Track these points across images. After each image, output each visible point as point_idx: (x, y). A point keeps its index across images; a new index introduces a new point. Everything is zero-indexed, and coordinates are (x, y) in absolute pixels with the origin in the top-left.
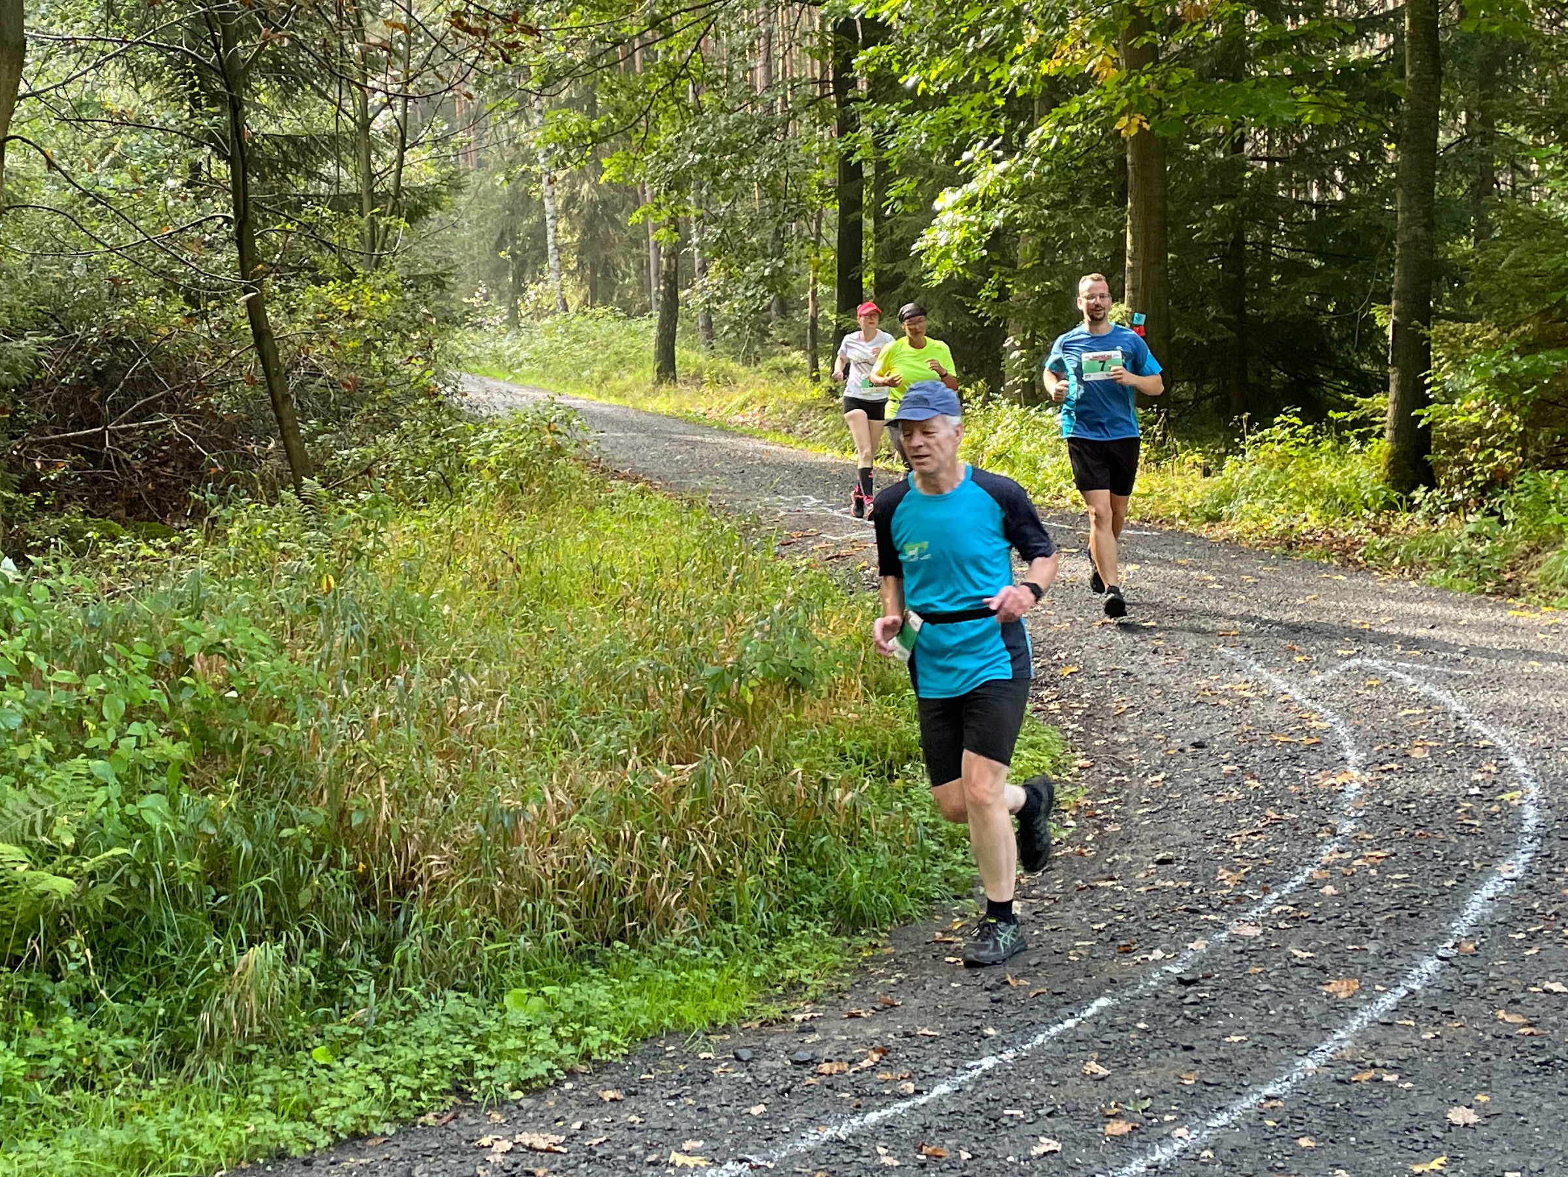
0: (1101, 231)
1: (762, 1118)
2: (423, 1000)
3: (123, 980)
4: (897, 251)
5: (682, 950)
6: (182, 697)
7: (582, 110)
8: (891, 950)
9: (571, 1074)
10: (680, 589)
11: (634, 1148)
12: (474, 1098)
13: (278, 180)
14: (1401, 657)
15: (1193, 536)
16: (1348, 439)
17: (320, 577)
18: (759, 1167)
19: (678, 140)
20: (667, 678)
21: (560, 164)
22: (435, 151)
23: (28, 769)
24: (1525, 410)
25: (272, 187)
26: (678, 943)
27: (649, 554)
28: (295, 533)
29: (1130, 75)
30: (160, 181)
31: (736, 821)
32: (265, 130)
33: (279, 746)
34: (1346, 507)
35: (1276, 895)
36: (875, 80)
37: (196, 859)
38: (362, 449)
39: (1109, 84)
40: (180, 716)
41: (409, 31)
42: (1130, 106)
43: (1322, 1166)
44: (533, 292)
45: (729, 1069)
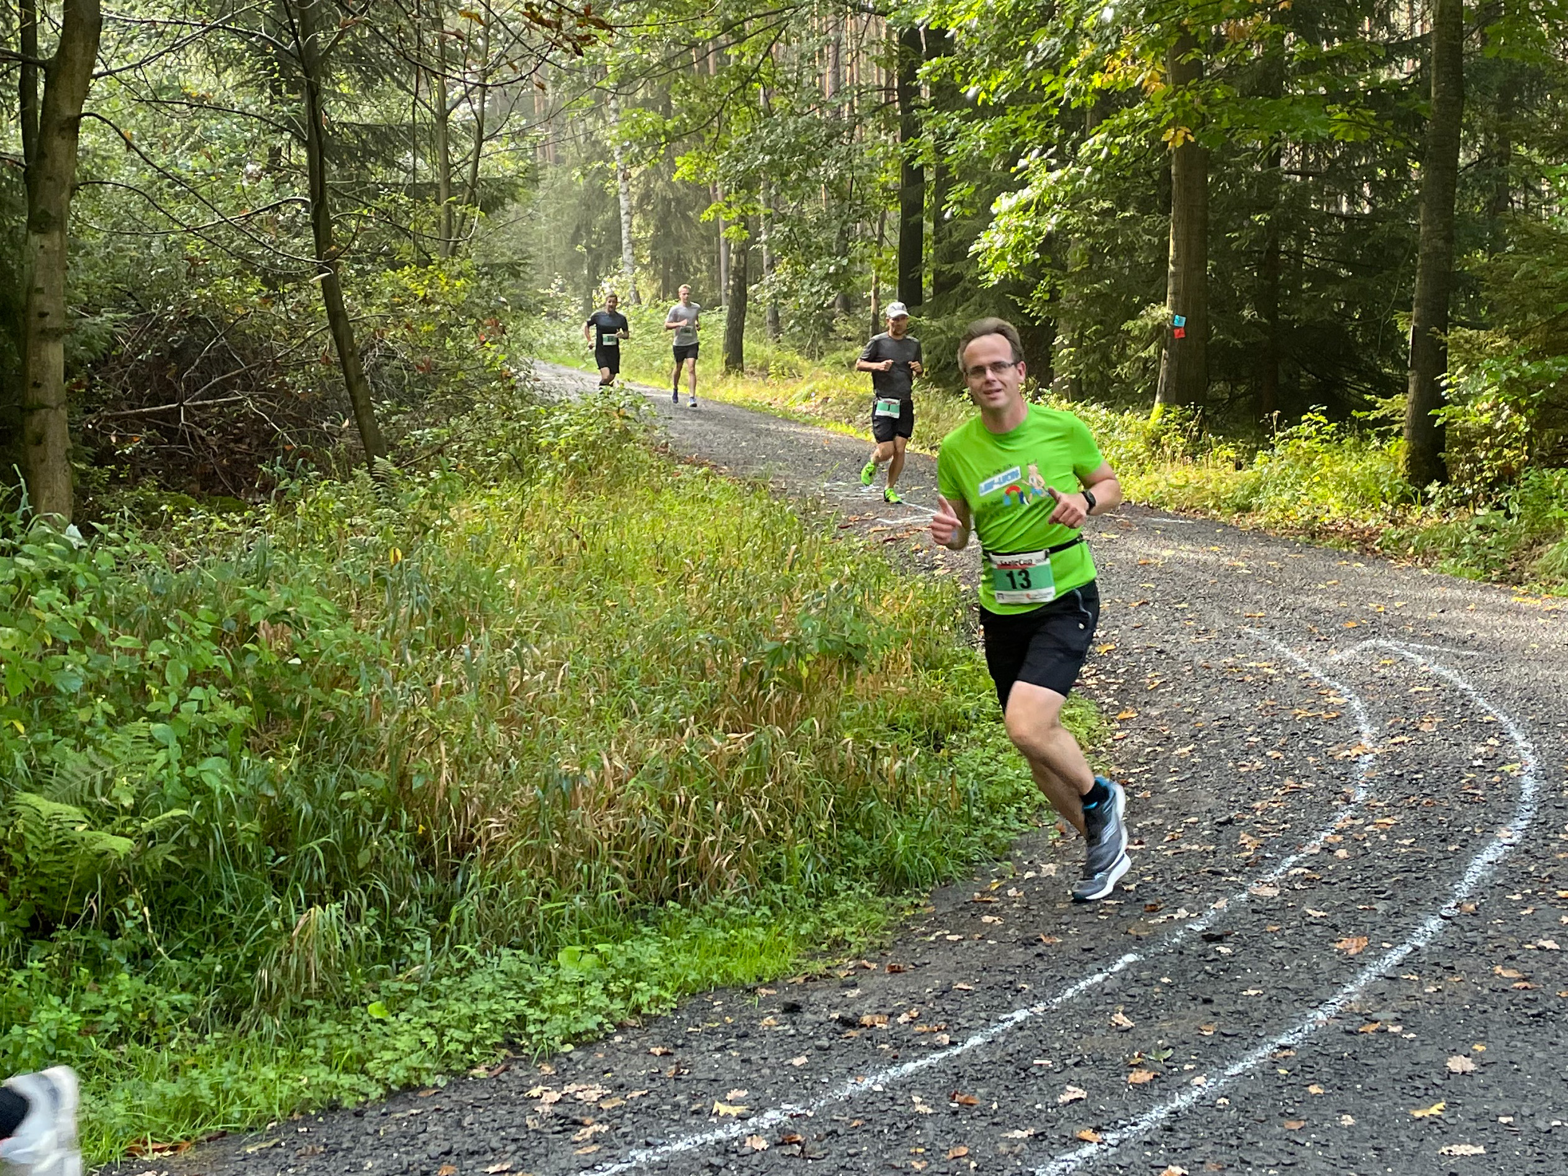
0: (1146, 237)
1: (804, 1069)
2: (478, 957)
3: (181, 937)
4: (956, 252)
5: (732, 909)
6: (245, 665)
7: (655, 109)
8: (932, 909)
9: (621, 1027)
10: (740, 567)
11: (679, 1098)
12: (525, 1051)
13: (357, 168)
14: (1414, 637)
15: (1225, 525)
16: (1369, 437)
17: (387, 551)
18: (798, 1116)
19: (749, 140)
20: (726, 651)
21: (635, 161)
22: (512, 145)
23: (88, 731)
24: (1531, 412)
25: (351, 175)
26: (728, 903)
27: (711, 534)
28: (367, 509)
29: (1176, 92)
30: (240, 165)
31: (789, 788)
32: (344, 119)
33: (341, 712)
34: (1365, 500)
35: (1293, 858)
36: (937, 89)
37: (256, 821)
38: (435, 430)
39: (1156, 99)
40: (243, 682)
41: (488, 27)
42: (1176, 119)
43: (1330, 1112)
44: (608, 285)
45: (773, 1022)
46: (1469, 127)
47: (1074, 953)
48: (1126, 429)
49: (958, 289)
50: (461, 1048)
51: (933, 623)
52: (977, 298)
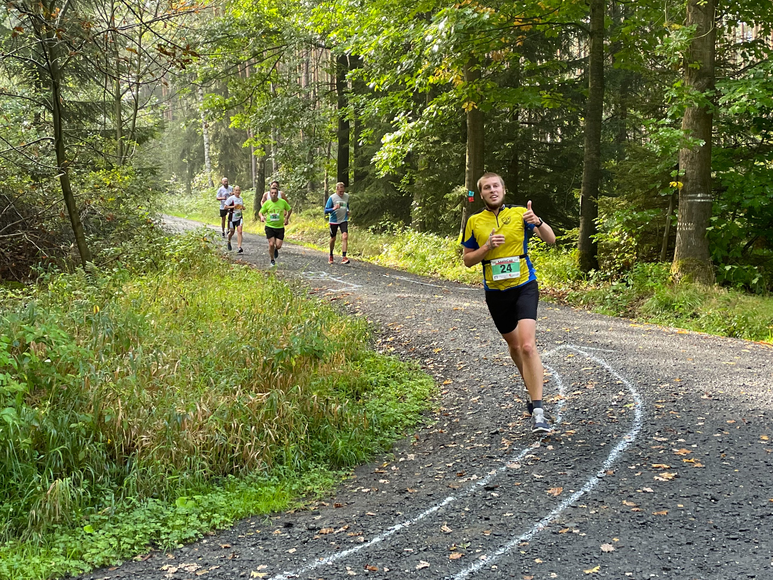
0: (455, 154)
1: (294, 554)
2: (137, 503)
4: (365, 161)
5: (260, 478)
6: (24, 362)
7: (221, 94)
8: (355, 477)
9: (206, 536)
10: (263, 313)
11: (234, 569)
12: (160, 548)
13: (77, 123)
14: (584, 344)
16: (561, 248)
17: (92, 307)
18: (292, 577)
19: (265, 109)
20: (256, 354)
21: (211, 119)
22: (152, 111)
24: (638, 236)
25: (74, 126)
26: (258, 475)
27: (249, 297)
28: (82, 287)
29: (469, 84)
30: (20, 122)
31: (286, 419)
32: (71, 99)
33: (70, 385)
34: (560, 278)
35: (527, 450)
36: (355, 84)
37: (29, 438)
38: (115, 248)
39: (459, 88)
40: (23, 371)
41: (140, 55)
42: (468, 98)
43: (545, 571)
44: (198, 178)
45: (280, 532)
46: (607, 101)
47: (424, 497)
48: (446, 246)
49: (366, 179)
50: (129, 547)
51: (355, 339)
52: (375, 183)
